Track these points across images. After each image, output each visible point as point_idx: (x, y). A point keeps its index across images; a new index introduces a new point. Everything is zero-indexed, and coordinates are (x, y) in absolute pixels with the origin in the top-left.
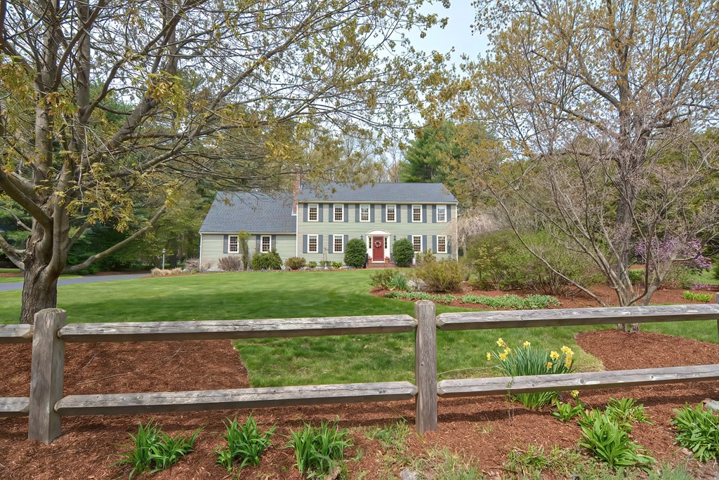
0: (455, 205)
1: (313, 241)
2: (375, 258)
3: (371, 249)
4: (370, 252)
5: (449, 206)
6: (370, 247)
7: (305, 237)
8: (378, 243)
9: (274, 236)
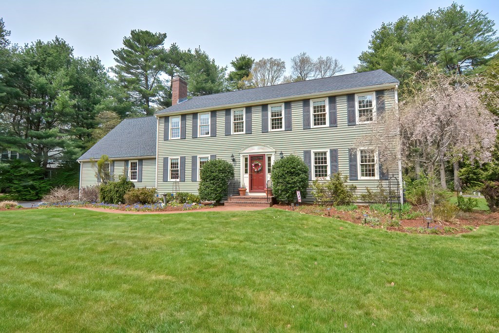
0: (393, 89)
1: (174, 165)
2: (252, 189)
3: (247, 175)
4: (244, 180)
5: (380, 93)
6: (246, 172)
7: (166, 160)
8: (256, 165)
9: (141, 160)
